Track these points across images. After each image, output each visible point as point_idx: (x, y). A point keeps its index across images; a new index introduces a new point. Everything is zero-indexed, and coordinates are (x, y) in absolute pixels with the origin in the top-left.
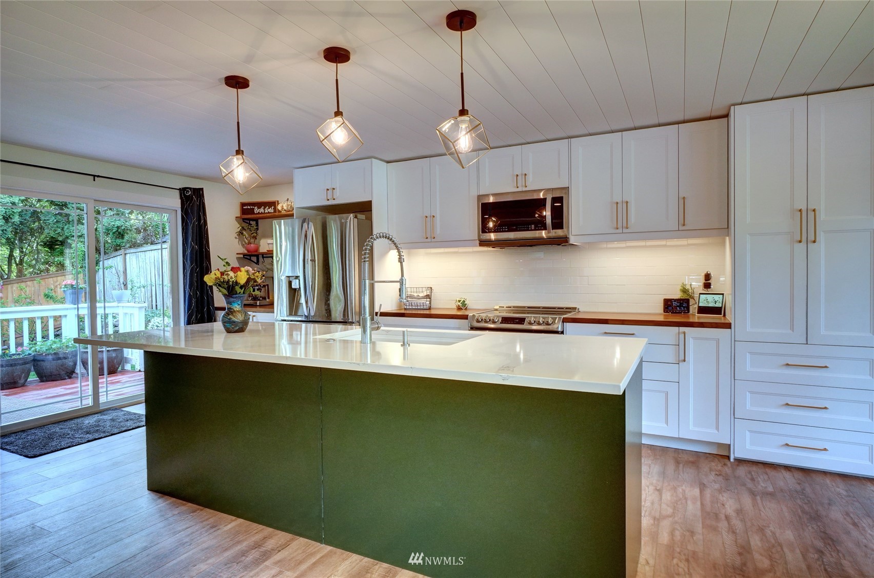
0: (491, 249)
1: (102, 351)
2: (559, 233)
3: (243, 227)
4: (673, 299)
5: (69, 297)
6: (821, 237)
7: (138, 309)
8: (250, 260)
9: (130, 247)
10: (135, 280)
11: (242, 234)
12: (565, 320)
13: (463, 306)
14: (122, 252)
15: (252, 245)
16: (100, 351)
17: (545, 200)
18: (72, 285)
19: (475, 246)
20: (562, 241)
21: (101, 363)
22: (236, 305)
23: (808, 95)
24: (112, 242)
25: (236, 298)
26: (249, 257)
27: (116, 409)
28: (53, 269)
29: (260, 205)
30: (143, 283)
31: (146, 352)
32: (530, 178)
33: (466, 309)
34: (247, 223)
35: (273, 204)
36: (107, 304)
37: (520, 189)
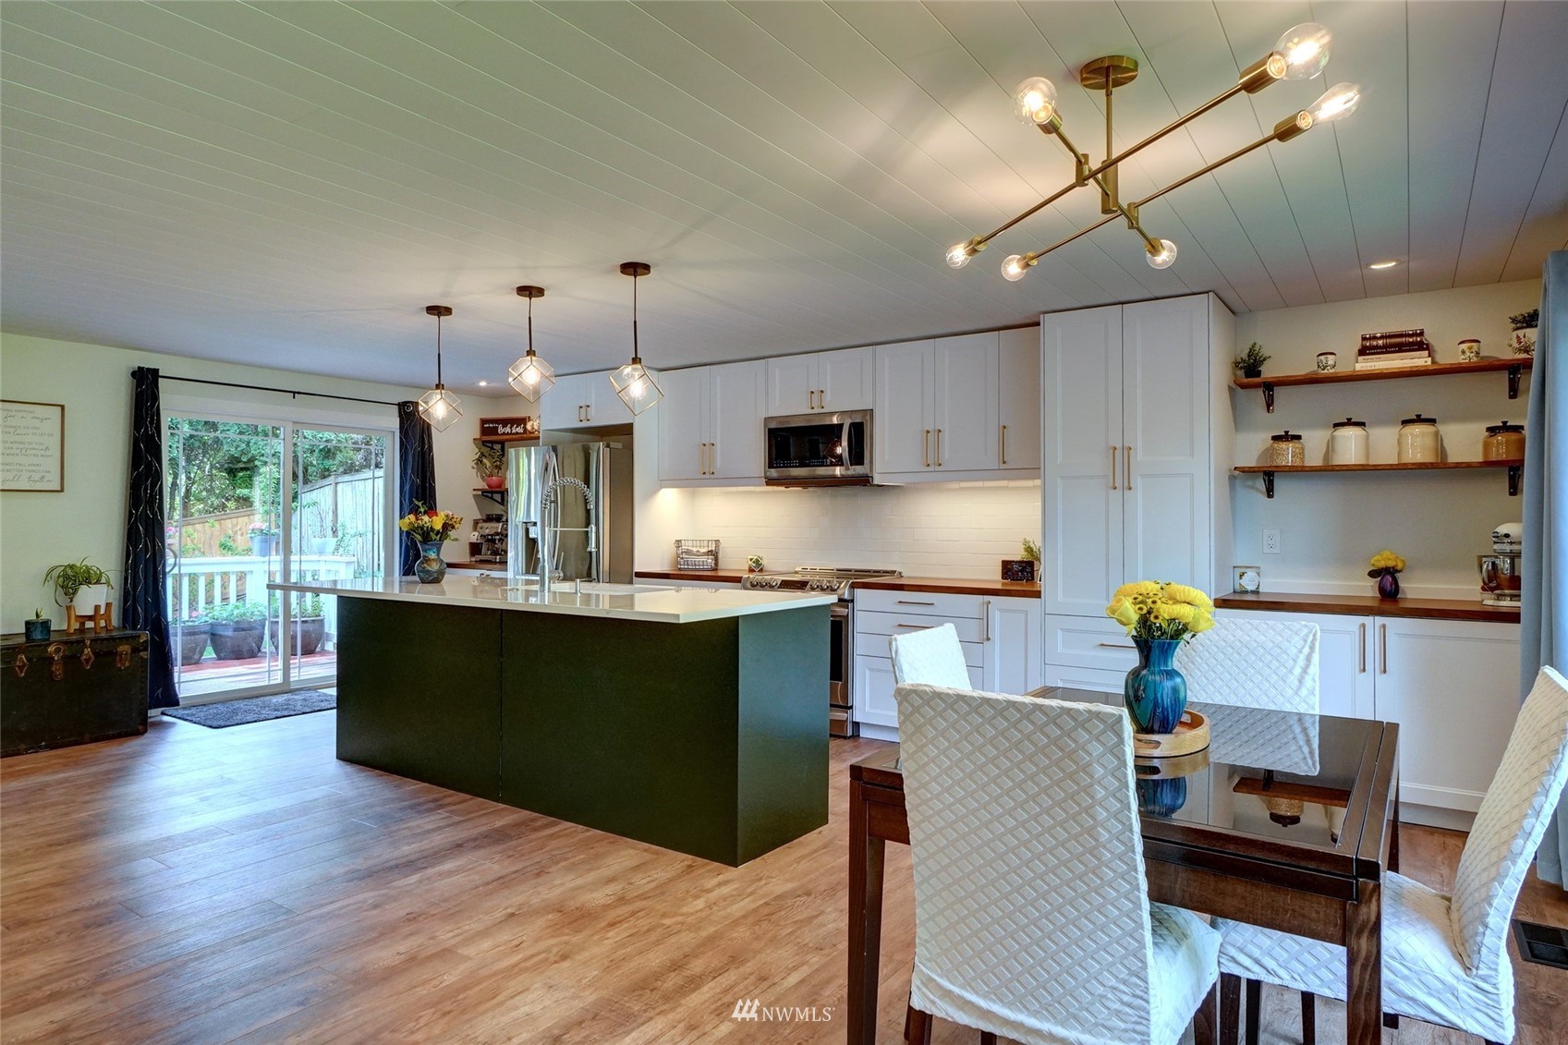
0: (783, 488)
1: (296, 622)
2: (858, 470)
3: (482, 453)
4: (1013, 561)
5: (256, 545)
6: (1138, 482)
7: (344, 565)
8: (492, 498)
9: (345, 472)
10: (348, 525)
11: (481, 462)
12: (853, 586)
13: (757, 566)
14: (331, 479)
15: (494, 478)
16: (293, 622)
17: (840, 426)
18: (262, 530)
19: (762, 485)
20: (864, 481)
21: (294, 638)
22: (431, 553)
23: (1122, 303)
24: (318, 464)
25: (432, 545)
26: (490, 495)
27: (310, 690)
28: (231, 504)
29: (505, 422)
30: (361, 529)
31: (339, 597)
32: (828, 397)
33: (761, 570)
34: (489, 447)
35: (521, 421)
36: (303, 558)
37: (815, 411)
